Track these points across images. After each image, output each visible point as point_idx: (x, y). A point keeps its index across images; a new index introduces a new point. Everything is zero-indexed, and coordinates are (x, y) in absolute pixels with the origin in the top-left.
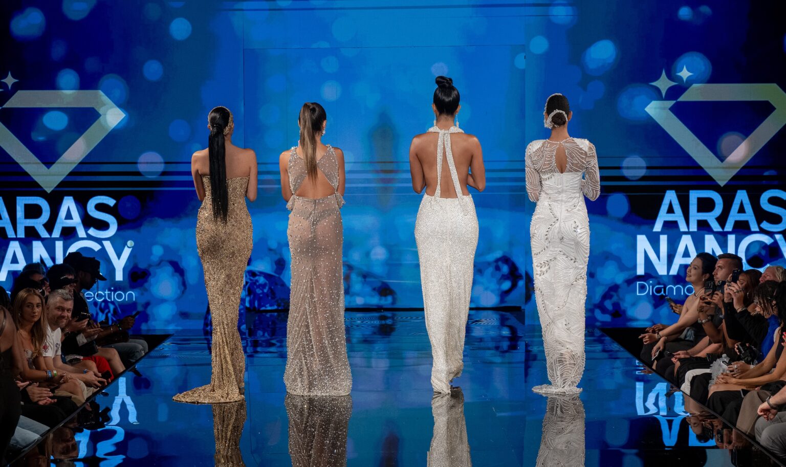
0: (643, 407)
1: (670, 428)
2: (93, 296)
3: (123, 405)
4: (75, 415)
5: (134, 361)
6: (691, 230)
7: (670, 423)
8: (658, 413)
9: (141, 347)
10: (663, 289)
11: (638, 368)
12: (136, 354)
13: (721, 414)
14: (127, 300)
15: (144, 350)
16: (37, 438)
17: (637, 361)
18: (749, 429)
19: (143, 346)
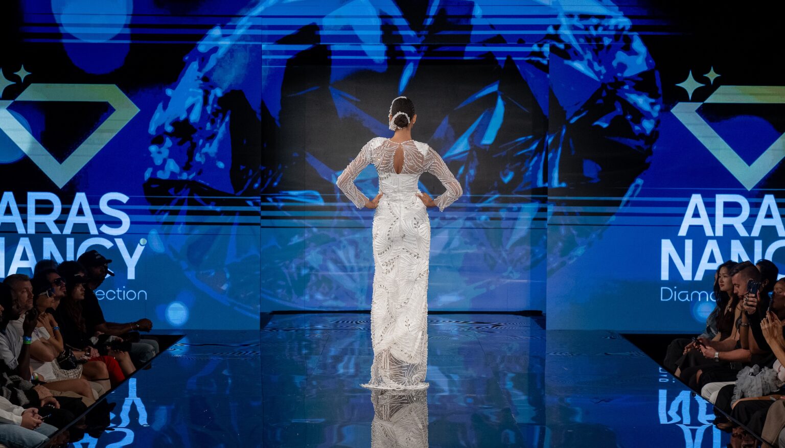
0: (665, 415)
1: (694, 437)
2: (104, 294)
3: (133, 406)
4: (83, 416)
5: (145, 362)
6: (717, 235)
7: (694, 432)
8: (681, 422)
9: (152, 347)
10: (687, 295)
11: (662, 376)
12: (147, 355)
13: (746, 424)
14: (138, 299)
15: (155, 350)
16: (44, 439)
17: (660, 368)
18: (774, 440)
19: (154, 347)
